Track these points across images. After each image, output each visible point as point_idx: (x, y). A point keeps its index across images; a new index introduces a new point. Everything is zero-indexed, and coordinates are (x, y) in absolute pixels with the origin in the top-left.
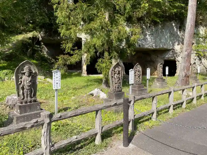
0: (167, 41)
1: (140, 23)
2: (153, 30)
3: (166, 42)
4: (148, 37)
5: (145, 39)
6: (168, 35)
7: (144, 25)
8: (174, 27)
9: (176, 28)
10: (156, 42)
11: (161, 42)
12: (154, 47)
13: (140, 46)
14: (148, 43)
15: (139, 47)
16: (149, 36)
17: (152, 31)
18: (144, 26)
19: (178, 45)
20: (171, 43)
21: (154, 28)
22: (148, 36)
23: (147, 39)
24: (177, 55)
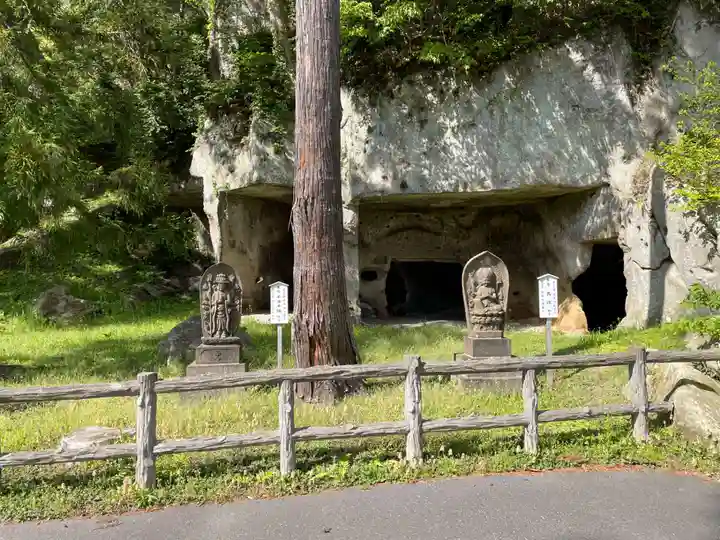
0: (564, 145)
1: (411, 83)
2: (475, 106)
3: (559, 154)
4: (454, 140)
5: (436, 153)
6: (559, 114)
7: (430, 88)
8: (584, 68)
9: (597, 70)
10: (496, 161)
11: (526, 157)
12: (488, 182)
13: (404, 185)
14: (451, 167)
15: (399, 191)
16: (455, 135)
17: (469, 109)
18: (430, 96)
19: (627, 158)
20: (584, 152)
21: (475, 95)
22: (449, 138)
23: (445, 149)
24: (622, 214)
